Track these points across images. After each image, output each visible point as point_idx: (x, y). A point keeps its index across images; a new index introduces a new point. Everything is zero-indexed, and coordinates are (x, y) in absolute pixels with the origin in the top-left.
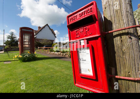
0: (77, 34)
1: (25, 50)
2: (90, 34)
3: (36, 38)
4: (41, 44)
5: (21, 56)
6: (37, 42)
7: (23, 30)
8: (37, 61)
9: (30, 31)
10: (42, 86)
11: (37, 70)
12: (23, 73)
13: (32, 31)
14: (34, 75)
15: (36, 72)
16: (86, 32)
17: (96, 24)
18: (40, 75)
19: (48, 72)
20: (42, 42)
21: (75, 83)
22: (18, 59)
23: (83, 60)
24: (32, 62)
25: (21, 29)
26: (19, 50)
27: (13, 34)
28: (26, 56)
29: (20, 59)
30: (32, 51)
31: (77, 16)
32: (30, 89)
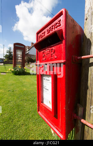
0: (43, 56)
1: (17, 64)
2: (55, 58)
3: (29, 54)
4: (32, 59)
5: (13, 70)
6: (29, 58)
7: (16, 45)
8: (26, 76)
9: (22, 47)
10: (23, 100)
11: (24, 84)
12: (13, 84)
13: (23, 47)
14: (20, 88)
15: (23, 86)
16: (52, 54)
17: (62, 45)
18: (25, 89)
19: (32, 88)
20: (34, 58)
21: (38, 111)
22: (11, 72)
23: (46, 89)
24: (21, 76)
25: (15, 44)
26: (12, 64)
27: (10, 49)
28: (17, 70)
29: (12, 72)
30: (23, 66)
31: (45, 32)
32: (13, 100)
